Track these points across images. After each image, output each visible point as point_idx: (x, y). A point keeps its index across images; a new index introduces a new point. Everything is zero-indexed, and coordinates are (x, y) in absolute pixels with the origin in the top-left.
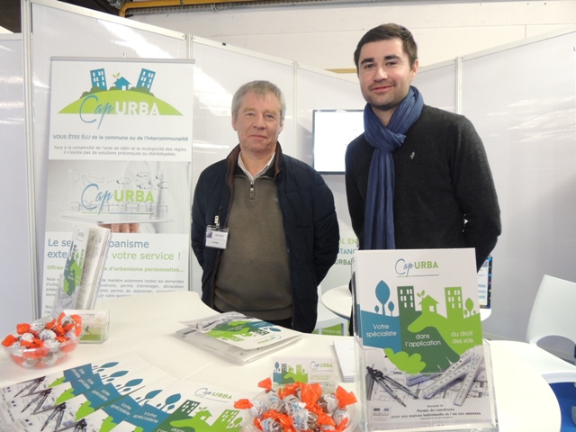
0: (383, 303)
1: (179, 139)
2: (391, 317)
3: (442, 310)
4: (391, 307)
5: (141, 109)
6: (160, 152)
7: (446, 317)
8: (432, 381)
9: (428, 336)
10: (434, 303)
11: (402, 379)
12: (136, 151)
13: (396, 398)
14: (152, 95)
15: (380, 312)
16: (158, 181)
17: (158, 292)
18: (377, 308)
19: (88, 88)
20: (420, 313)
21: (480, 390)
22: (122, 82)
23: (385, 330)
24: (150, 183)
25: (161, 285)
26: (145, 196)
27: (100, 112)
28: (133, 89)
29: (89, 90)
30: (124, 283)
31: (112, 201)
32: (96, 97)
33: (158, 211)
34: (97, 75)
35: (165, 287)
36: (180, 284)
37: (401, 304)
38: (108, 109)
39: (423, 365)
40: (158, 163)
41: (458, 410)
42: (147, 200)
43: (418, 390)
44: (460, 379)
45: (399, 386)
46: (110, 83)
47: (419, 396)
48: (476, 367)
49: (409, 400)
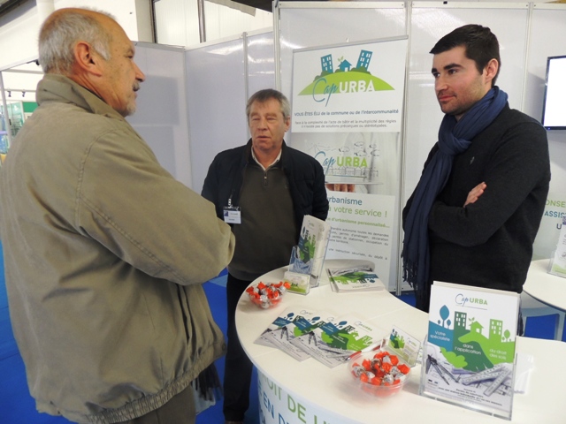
0: (444, 319)
1: (391, 112)
2: (448, 329)
3: (486, 333)
4: (449, 323)
5: (360, 86)
6: (374, 124)
7: (488, 337)
8: (470, 375)
9: (472, 347)
10: (481, 327)
11: (450, 368)
12: (355, 124)
13: (443, 378)
14: (369, 73)
15: (441, 325)
16: (371, 150)
17: (367, 242)
18: (439, 322)
19: (319, 72)
20: (468, 331)
21: (505, 391)
22: (345, 64)
23: (442, 336)
24: (365, 151)
25: (370, 236)
26: (360, 162)
27: (327, 92)
28: (353, 70)
29: (319, 74)
30: (342, 232)
31: (335, 165)
32: (324, 80)
33: (370, 175)
34: (326, 60)
35: (373, 238)
36: (385, 238)
37: (456, 323)
38: (334, 89)
39: (466, 364)
40: (372, 133)
41: (485, 397)
42: (362, 165)
43: (459, 378)
44: (492, 380)
45: (447, 372)
46: (336, 66)
47: (460, 381)
48: (505, 375)
49: (452, 382)
